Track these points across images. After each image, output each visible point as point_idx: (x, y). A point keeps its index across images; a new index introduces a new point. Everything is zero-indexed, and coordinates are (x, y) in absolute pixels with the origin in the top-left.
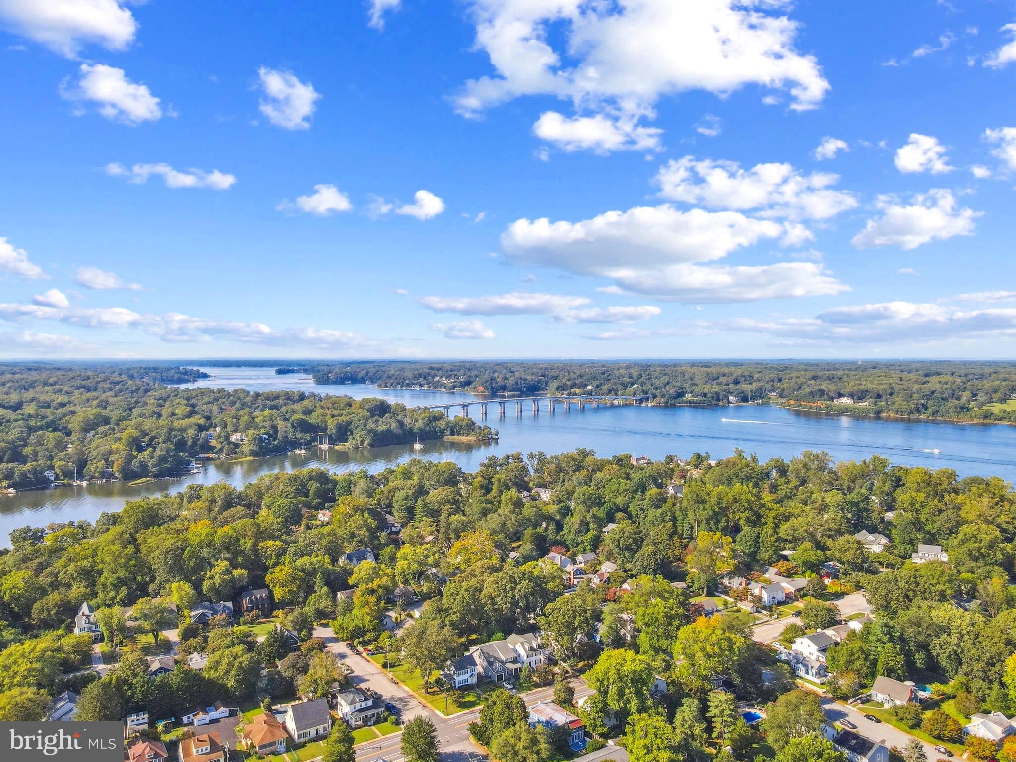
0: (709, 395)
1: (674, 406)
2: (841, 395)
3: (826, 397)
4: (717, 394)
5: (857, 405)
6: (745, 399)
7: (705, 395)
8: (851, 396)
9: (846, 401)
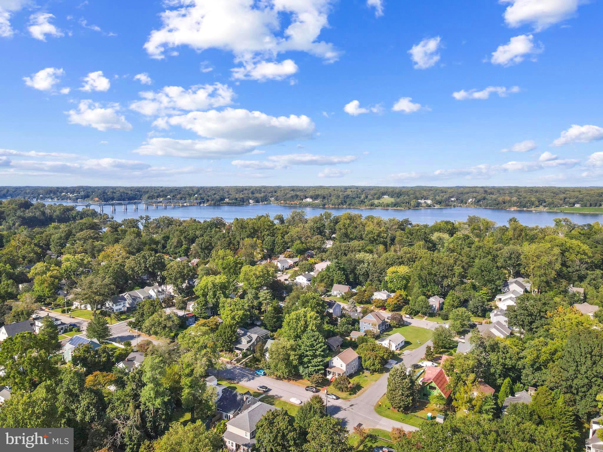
0: (239, 199)
1: (219, 205)
2: (306, 198)
3: (299, 198)
4: (243, 198)
5: (314, 202)
6: (257, 201)
7: (236, 199)
8: (311, 197)
9: (309, 200)
